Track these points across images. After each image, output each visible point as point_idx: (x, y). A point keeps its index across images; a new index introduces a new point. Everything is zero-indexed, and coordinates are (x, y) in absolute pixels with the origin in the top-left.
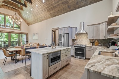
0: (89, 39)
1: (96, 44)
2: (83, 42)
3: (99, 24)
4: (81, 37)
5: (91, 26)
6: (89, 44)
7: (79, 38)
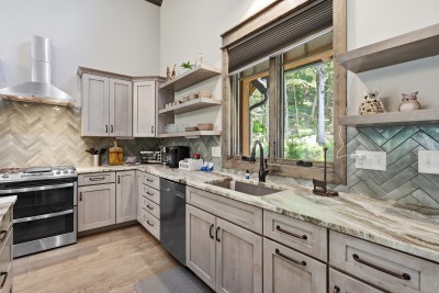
0: (84, 138)
1: (112, 158)
2: (46, 151)
3: (130, 78)
4: (30, 120)
5: (98, 78)
6: (80, 162)
7: (14, 128)
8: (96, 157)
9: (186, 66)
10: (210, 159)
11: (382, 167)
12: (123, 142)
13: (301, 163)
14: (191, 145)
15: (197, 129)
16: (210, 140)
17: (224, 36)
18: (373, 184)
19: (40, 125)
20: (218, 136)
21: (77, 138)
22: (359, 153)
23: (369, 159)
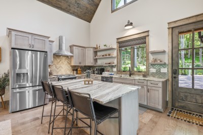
0: (71, 66)
1: (79, 72)
2: (62, 70)
4: (59, 61)
7: (55, 63)
8: (75, 72)
9: (105, 46)
10: (113, 72)
11: (155, 72)
12: (81, 67)
13: (139, 72)
14: (105, 68)
15: (110, 64)
16: (113, 67)
17: (117, 39)
18: (153, 75)
19: (61, 62)
20: (115, 66)
21: (69, 66)
22: (151, 69)
23: (153, 70)
